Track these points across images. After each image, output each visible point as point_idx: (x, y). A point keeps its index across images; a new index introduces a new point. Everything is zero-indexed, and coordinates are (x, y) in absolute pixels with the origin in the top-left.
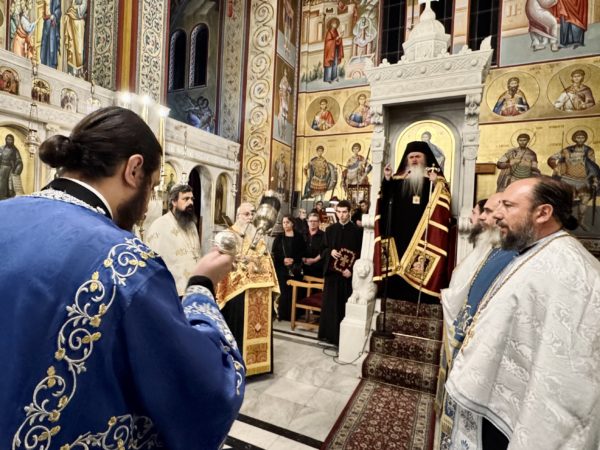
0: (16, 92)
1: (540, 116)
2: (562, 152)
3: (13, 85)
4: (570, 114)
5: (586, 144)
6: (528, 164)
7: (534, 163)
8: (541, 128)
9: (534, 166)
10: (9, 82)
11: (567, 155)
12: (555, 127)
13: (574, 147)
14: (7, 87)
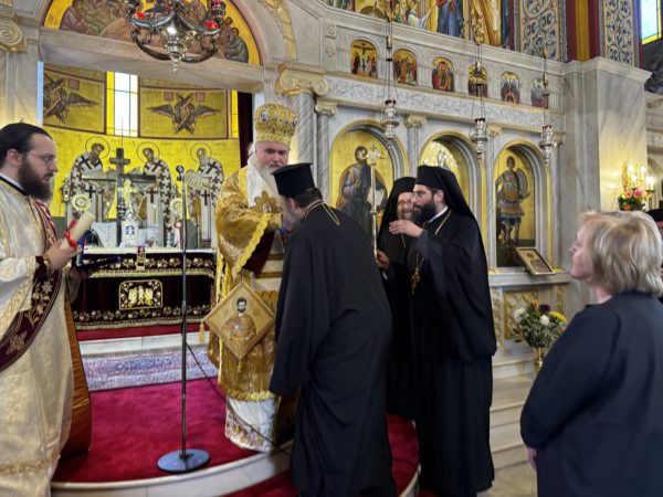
0: (451, 89)
3: (449, 80)
10: (444, 78)
14: (443, 84)
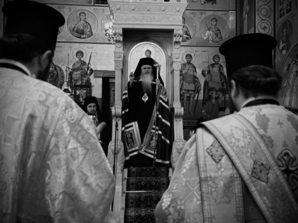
1: (197, 44)
2: (208, 67)
4: (211, 44)
5: (219, 63)
6: (192, 73)
7: (195, 73)
8: (197, 51)
9: (195, 75)
11: (211, 69)
12: (204, 51)
13: (214, 64)
